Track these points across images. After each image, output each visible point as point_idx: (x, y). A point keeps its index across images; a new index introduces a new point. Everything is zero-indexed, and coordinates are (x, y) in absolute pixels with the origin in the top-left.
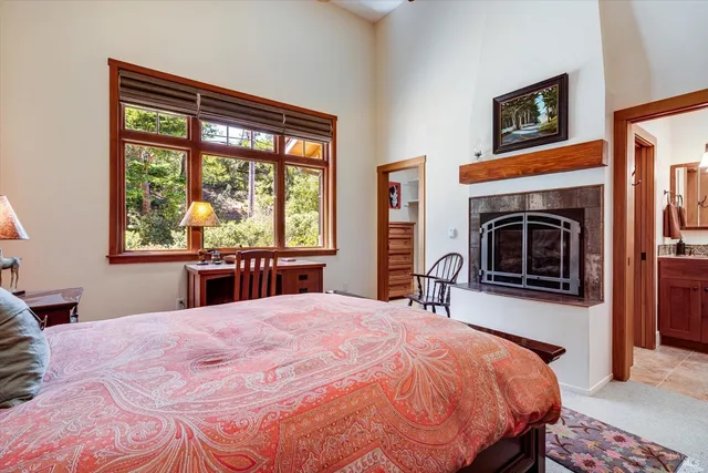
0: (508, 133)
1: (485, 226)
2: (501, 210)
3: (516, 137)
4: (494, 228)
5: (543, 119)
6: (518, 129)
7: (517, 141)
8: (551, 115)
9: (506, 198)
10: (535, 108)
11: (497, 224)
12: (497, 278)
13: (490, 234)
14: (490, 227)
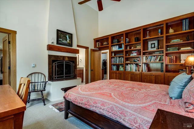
0: (60, 40)
1: (54, 63)
2: (58, 59)
3: (62, 42)
4: (57, 64)
5: (68, 41)
6: (63, 40)
7: (62, 43)
8: (69, 41)
9: (60, 57)
10: (67, 38)
11: (57, 63)
12: (58, 77)
13: (55, 66)
14: (55, 64)
